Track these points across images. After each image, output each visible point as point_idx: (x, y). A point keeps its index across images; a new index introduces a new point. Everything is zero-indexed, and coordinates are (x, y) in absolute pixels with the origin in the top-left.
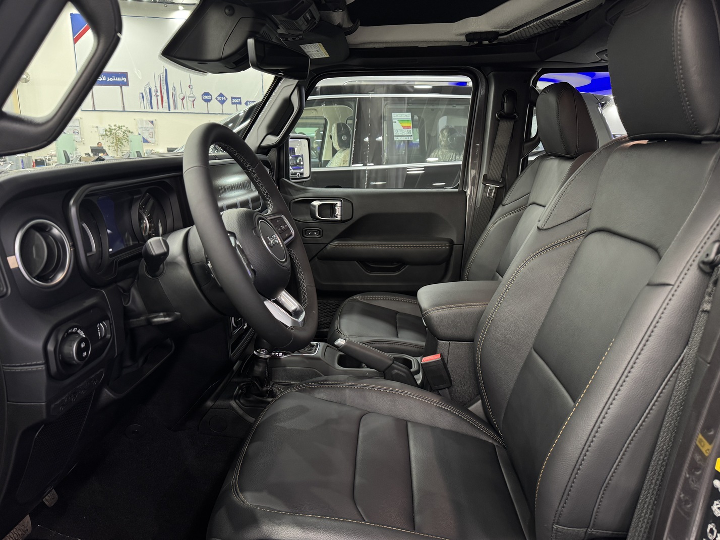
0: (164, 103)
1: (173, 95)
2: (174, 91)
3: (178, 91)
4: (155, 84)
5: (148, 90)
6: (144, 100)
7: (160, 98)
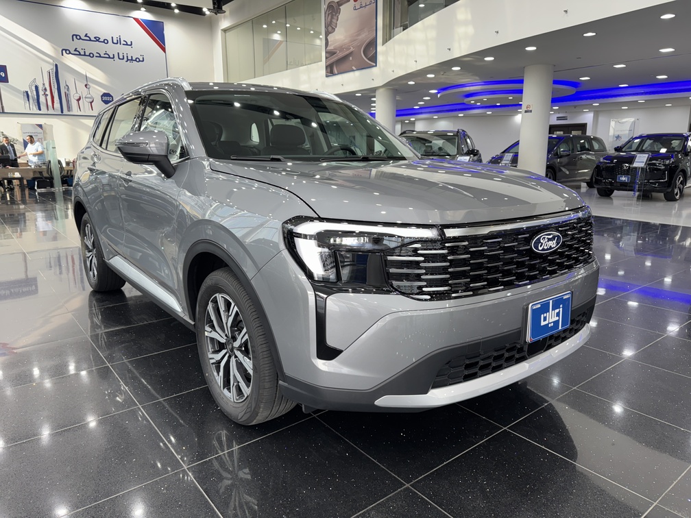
0: (55, 104)
1: (67, 95)
2: (68, 89)
3: (72, 91)
4: (43, 82)
5: (34, 88)
6: (29, 100)
7: (49, 98)
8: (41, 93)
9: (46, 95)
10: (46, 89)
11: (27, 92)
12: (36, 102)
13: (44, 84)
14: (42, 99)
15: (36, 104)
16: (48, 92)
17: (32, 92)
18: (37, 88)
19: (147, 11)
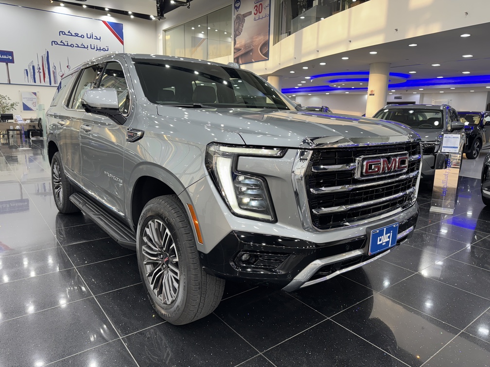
0: (46, 78)
1: (54, 73)
2: (55, 69)
3: (58, 70)
4: (38, 63)
5: (31, 68)
6: (27, 76)
7: (42, 74)
8: (36, 71)
11: (27, 70)
12: (33, 77)
13: (39, 65)
14: (37, 74)
15: (33, 78)
16: (41, 71)
19: (112, 16)
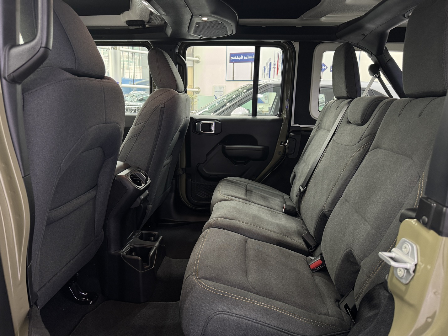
5: (269, 64)
6: (265, 72)
7: (276, 70)
8: (272, 67)
9: (275, 68)
10: (275, 65)
11: (265, 67)
12: (268, 72)
13: (274, 61)
14: (272, 70)
15: (268, 74)
16: (276, 66)
17: (267, 67)
18: (270, 64)
